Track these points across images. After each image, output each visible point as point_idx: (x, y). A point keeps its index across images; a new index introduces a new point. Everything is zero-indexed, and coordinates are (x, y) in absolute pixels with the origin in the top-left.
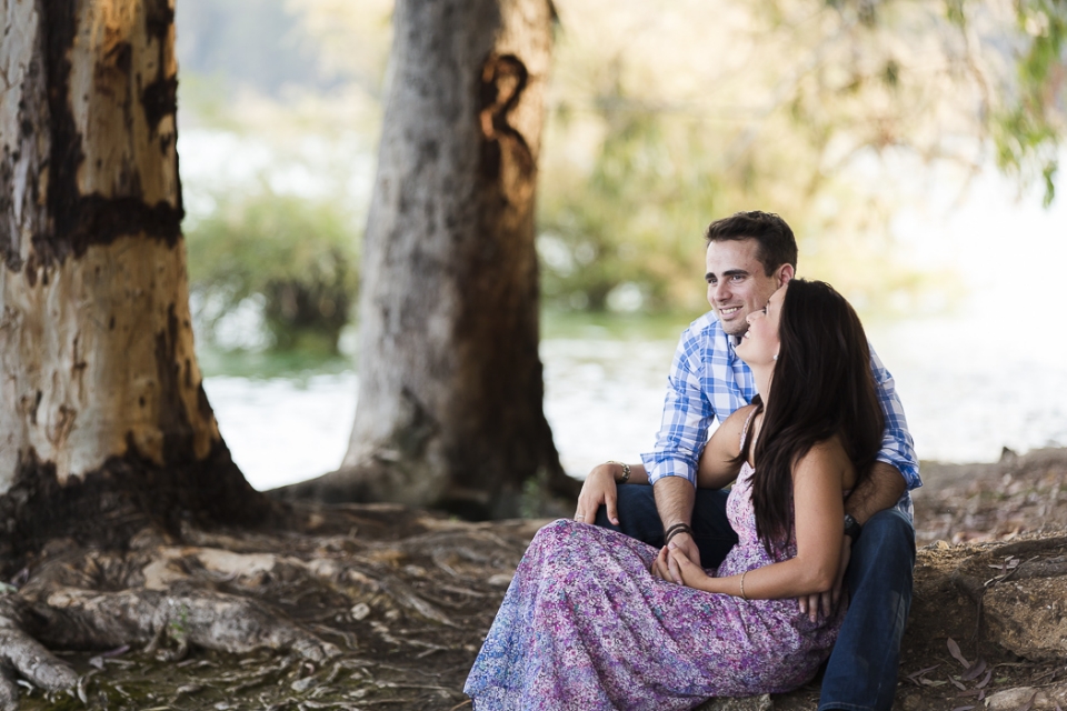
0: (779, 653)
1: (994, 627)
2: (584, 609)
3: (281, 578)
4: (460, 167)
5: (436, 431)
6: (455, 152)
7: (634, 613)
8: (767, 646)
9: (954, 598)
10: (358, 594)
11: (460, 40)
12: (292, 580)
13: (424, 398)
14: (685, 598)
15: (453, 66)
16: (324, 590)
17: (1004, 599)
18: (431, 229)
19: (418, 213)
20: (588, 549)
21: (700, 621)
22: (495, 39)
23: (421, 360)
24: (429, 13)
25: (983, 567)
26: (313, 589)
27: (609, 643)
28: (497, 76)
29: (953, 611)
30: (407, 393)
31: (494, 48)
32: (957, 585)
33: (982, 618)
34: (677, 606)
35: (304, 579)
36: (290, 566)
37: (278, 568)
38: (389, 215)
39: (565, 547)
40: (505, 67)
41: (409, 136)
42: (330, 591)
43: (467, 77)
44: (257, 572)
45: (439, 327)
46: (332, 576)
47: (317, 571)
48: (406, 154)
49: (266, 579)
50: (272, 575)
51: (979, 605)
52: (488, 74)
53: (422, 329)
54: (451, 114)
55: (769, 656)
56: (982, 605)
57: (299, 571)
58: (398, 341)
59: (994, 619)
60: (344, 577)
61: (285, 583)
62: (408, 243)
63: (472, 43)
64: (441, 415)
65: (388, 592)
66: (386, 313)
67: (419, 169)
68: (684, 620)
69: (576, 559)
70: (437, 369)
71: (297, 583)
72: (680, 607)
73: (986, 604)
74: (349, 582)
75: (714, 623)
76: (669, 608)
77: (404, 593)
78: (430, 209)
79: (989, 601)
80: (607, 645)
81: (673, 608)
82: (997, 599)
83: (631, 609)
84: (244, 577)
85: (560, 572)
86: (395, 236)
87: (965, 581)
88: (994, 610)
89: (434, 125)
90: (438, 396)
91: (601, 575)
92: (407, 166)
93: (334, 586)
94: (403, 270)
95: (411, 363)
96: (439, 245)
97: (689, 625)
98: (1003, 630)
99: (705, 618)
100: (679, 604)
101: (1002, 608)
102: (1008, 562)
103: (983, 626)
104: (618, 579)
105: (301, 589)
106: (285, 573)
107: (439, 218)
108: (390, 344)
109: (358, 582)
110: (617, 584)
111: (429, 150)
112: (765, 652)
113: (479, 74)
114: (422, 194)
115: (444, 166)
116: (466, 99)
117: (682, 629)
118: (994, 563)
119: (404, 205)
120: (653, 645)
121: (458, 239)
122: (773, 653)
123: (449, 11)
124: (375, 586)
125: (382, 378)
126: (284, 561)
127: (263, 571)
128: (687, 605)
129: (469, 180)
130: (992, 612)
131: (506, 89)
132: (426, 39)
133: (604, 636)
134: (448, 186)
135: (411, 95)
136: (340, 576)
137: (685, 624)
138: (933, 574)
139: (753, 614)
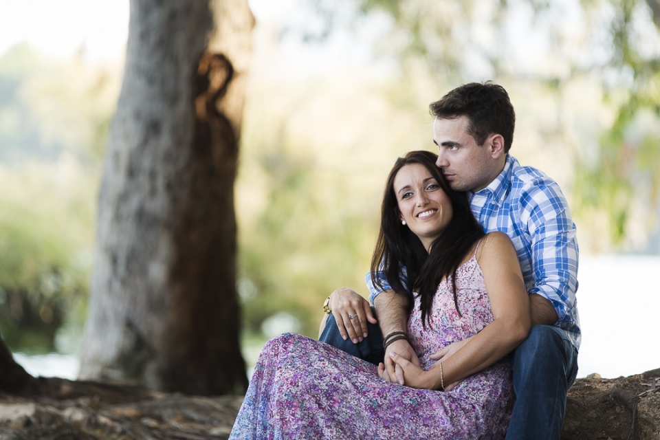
0: (474, 435)
1: (647, 429)
2: (308, 406)
3: (40, 422)
4: (178, 142)
5: (152, 354)
6: (174, 130)
7: (351, 408)
8: (465, 428)
9: (613, 407)
10: (104, 435)
11: (181, 40)
12: (49, 424)
13: (143, 328)
14: (397, 394)
15: (175, 61)
16: (76, 432)
17: (655, 405)
18: (153, 192)
19: (143, 180)
20: (310, 356)
21: (409, 413)
22: (208, 41)
23: (142, 298)
24: (157, 16)
25: (636, 385)
26: (66, 431)
27: (332, 432)
28: (210, 69)
29: (612, 417)
30: (129, 325)
31: (207, 47)
32: (614, 398)
33: (636, 422)
34: (389, 400)
35: (59, 423)
36: (48, 413)
37: (37, 414)
38: (118, 181)
39: (290, 354)
40: (216, 63)
41: (137, 116)
42: (81, 433)
43: (185, 70)
44: (20, 418)
45: (158, 271)
46: (82, 421)
47: (70, 418)
48: (134, 131)
49: (27, 422)
50: (33, 420)
51: (634, 411)
52: (203, 67)
53: (144, 272)
54: (172, 99)
55: (466, 436)
56: (637, 412)
57: (55, 418)
58: (124, 283)
59: (647, 422)
60: (93, 421)
61: (44, 426)
62: (134, 203)
63: (191, 42)
64: (157, 342)
65: (130, 433)
66: (114, 260)
67: (145, 142)
68: (396, 412)
69: (298, 363)
70: (155, 305)
71: (54, 426)
72: (392, 401)
73: (640, 409)
74: (97, 425)
75: (421, 413)
76: (383, 401)
77: (143, 434)
78: (153, 175)
79: (643, 407)
80: (329, 434)
81: (387, 401)
82: (650, 405)
83: (348, 405)
84: (9, 421)
85: (287, 375)
86: (123, 197)
87: (622, 394)
88: (647, 414)
89: (158, 108)
90: (156, 327)
91: (321, 377)
92: (135, 140)
93: (84, 429)
94: (130, 226)
95: (133, 300)
96: (159, 205)
97: (400, 416)
98: (654, 431)
99: (414, 410)
100: (391, 398)
101: (654, 412)
102: (656, 382)
103: (638, 429)
104: (335, 379)
105: (55, 431)
106: (44, 419)
107: (160, 183)
108: (117, 286)
109: (105, 425)
110: (335, 383)
111: (153, 128)
112: (464, 433)
113: (195, 67)
114: (146, 163)
115: (165, 141)
116: (184, 88)
117: (394, 418)
118: (644, 382)
119: (132, 172)
120: (366, 434)
121: (174, 200)
122: (469, 434)
123: (172, 16)
124: (119, 428)
125: (110, 314)
126: (43, 409)
127: (26, 417)
128: (398, 400)
129: (184, 154)
130: (644, 416)
131: (217, 79)
132: (153, 38)
133: (327, 426)
134: (168, 158)
135: (140, 83)
136: (89, 420)
137: (397, 415)
138: (594, 392)
139: (453, 402)
